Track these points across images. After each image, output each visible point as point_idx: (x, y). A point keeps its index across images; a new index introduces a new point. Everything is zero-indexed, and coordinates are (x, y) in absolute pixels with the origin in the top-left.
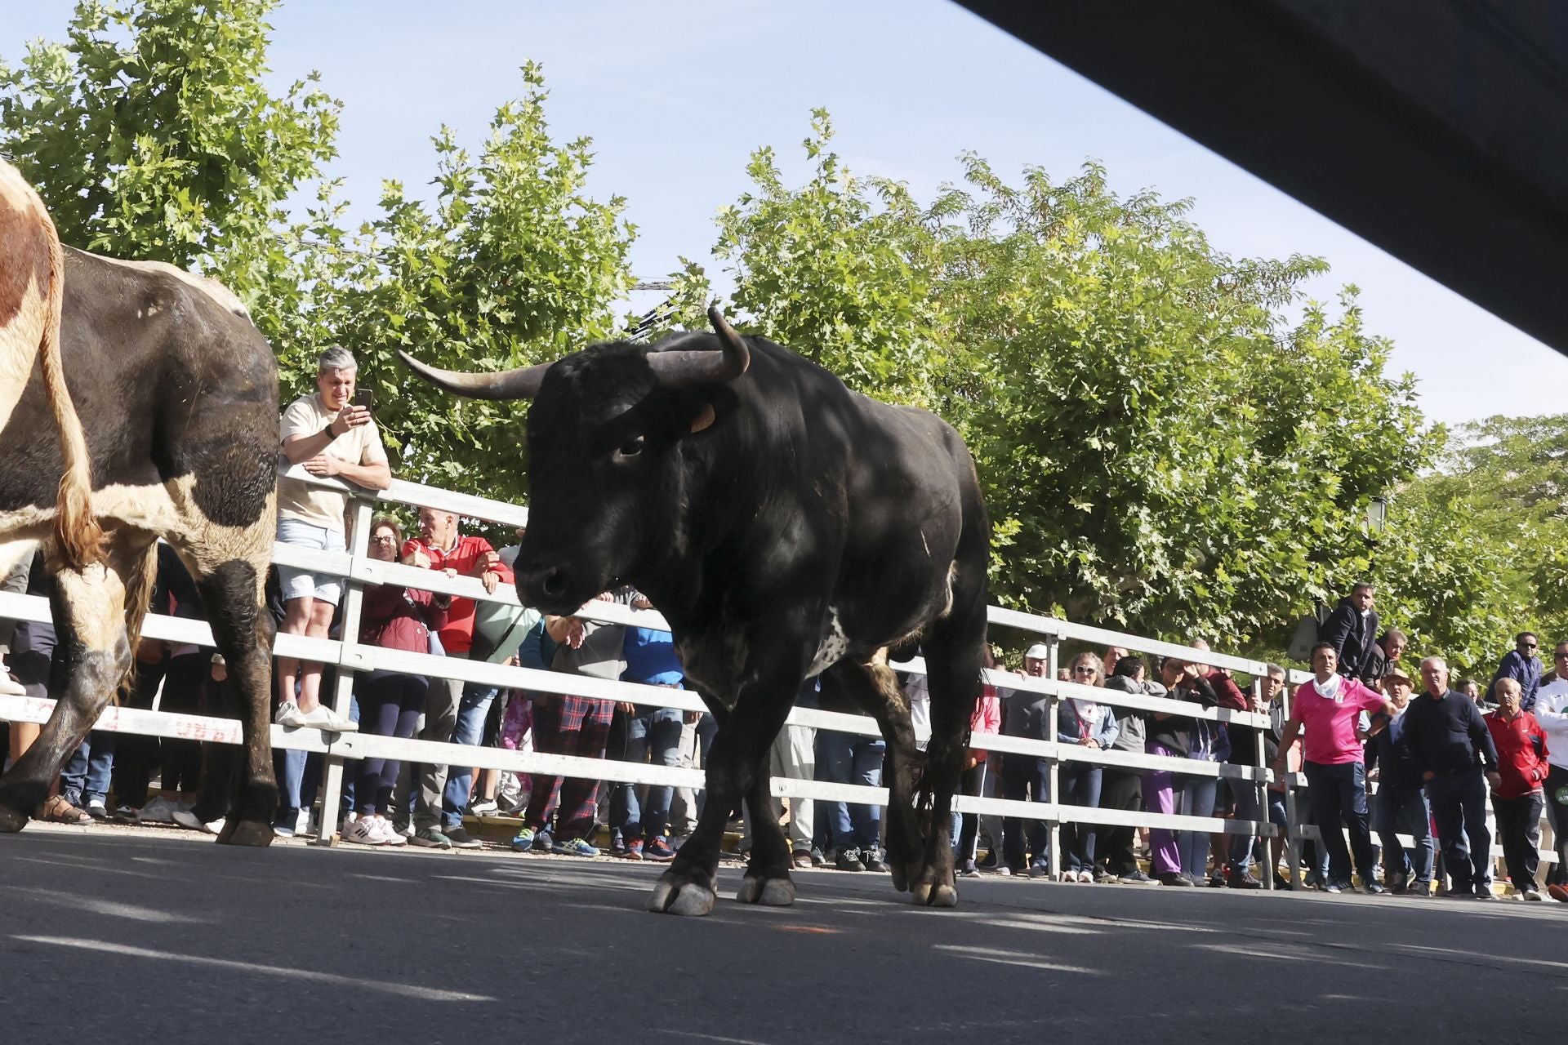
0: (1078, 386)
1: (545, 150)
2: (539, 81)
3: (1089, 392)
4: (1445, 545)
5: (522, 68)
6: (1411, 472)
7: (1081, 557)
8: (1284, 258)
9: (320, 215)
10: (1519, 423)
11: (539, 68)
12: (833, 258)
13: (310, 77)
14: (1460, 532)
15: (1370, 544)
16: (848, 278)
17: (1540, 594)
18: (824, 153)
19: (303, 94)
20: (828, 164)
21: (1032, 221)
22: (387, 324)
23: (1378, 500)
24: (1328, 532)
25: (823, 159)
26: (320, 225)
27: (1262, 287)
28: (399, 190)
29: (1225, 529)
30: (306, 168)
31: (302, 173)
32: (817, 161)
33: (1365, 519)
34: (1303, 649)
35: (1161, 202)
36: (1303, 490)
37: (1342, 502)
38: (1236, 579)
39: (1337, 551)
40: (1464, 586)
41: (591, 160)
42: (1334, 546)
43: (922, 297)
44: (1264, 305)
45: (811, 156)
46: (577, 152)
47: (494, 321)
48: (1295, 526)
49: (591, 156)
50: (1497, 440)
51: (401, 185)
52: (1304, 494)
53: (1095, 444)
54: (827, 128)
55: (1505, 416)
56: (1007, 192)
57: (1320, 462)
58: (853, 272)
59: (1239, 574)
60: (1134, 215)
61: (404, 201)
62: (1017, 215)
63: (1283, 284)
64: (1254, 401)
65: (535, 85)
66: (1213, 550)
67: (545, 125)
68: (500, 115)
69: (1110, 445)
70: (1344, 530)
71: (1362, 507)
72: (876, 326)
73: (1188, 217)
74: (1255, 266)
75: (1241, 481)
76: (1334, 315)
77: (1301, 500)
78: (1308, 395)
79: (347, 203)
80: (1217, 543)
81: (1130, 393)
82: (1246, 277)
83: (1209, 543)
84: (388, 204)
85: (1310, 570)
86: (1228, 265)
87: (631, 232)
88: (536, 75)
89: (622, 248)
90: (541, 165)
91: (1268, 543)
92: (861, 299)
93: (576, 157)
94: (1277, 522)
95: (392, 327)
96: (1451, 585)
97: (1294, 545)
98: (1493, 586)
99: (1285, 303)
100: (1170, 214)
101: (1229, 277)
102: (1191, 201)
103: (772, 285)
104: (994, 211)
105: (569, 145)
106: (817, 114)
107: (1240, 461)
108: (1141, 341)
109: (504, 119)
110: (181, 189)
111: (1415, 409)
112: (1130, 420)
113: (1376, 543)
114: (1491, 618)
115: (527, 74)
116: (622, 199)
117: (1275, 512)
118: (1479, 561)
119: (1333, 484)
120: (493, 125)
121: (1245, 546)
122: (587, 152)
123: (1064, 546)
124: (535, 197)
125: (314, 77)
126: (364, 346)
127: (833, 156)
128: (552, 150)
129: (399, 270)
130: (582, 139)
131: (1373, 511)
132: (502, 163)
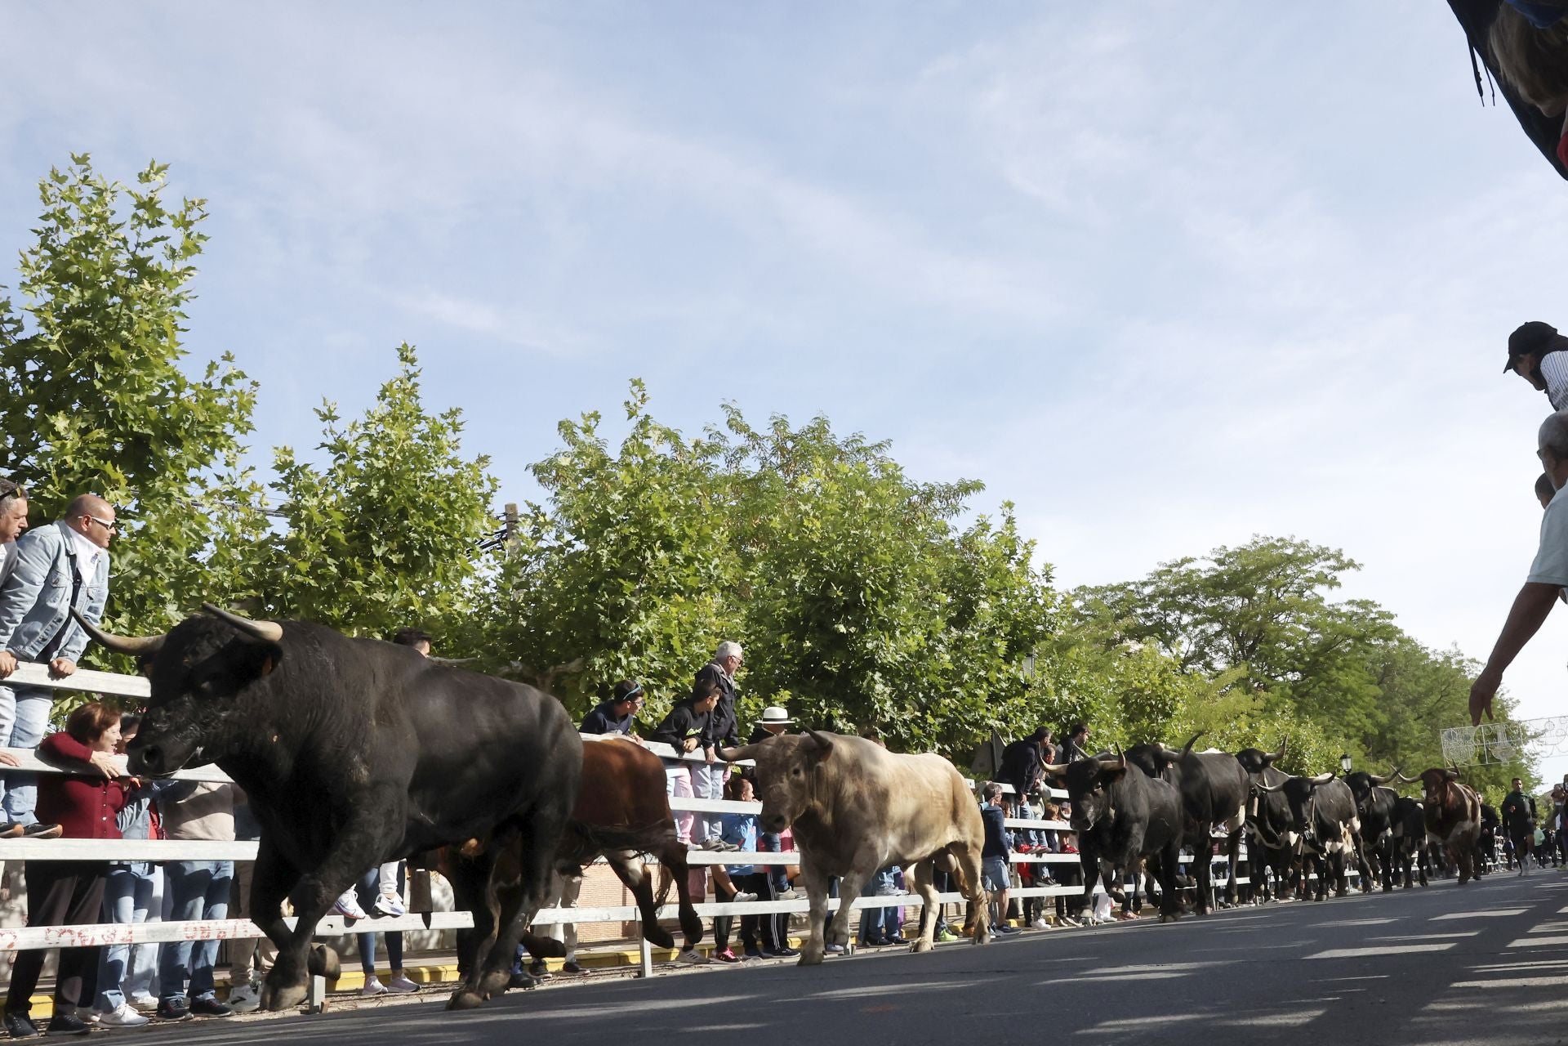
0: (827, 586)
1: (419, 418)
2: (412, 361)
3: (837, 592)
4: (1070, 683)
5: (398, 349)
6: (1051, 633)
7: (834, 713)
8: (953, 482)
9: (227, 479)
10: (1096, 590)
11: (412, 350)
12: (650, 498)
13: (224, 358)
14: (1079, 673)
15: (1026, 687)
16: (663, 514)
17: (1126, 710)
18: (641, 414)
19: (219, 374)
20: (644, 424)
21: (773, 459)
22: (293, 570)
23: (1030, 656)
24: (999, 680)
25: (639, 419)
26: (228, 488)
27: (939, 504)
28: (290, 455)
29: (932, 685)
30: (227, 441)
31: (223, 446)
32: (634, 421)
33: (1022, 669)
34: (982, 765)
35: (866, 444)
36: (983, 652)
37: (1008, 659)
38: (941, 720)
39: (1003, 694)
40: (1083, 710)
41: (461, 427)
42: (1002, 690)
43: (719, 525)
44: (941, 517)
45: (630, 418)
46: (449, 420)
47: (387, 562)
48: (980, 679)
49: (462, 423)
50: (1082, 604)
51: (292, 451)
52: (984, 655)
53: (842, 629)
54: (643, 395)
55: (1088, 586)
56: (753, 436)
57: (992, 631)
58: (667, 510)
59: (942, 716)
60: (846, 453)
61: (296, 464)
62: (762, 455)
63: (953, 501)
64: (945, 590)
65: (409, 364)
66: (924, 700)
67: (417, 398)
68: (385, 390)
69: (853, 630)
70: (1009, 678)
71: (1019, 661)
72: (687, 549)
73: (889, 454)
74: (934, 488)
75: (943, 650)
76: (997, 524)
77: (982, 659)
78: (982, 584)
79: (252, 468)
80: (926, 695)
81: (864, 591)
82: (928, 497)
83: (921, 695)
84: (280, 468)
85: (987, 709)
86: (915, 489)
87: (492, 484)
88: (410, 355)
89: (486, 497)
90: (415, 431)
91: (961, 692)
92: (674, 531)
93: (449, 424)
94: (966, 676)
95: (299, 572)
96: (1074, 711)
97: (979, 692)
98: (1102, 711)
99: (955, 515)
100: (874, 452)
101: (916, 497)
102: (889, 442)
103: (605, 521)
104: (743, 451)
105: (442, 415)
106: (635, 383)
107: (942, 636)
108: (871, 550)
109: (387, 393)
110: (106, 463)
111: (1052, 589)
112: (864, 609)
113: (1029, 686)
114: (1100, 731)
115: (402, 354)
116: (487, 457)
117: (964, 669)
118: (1093, 692)
119: (1001, 646)
120: (379, 398)
121: (946, 696)
122: (458, 421)
123: (822, 704)
124: (417, 457)
125: (228, 358)
126: (275, 591)
127: (647, 417)
128: (425, 418)
129: (303, 524)
130: (454, 409)
131: (1027, 663)
132: (388, 431)
